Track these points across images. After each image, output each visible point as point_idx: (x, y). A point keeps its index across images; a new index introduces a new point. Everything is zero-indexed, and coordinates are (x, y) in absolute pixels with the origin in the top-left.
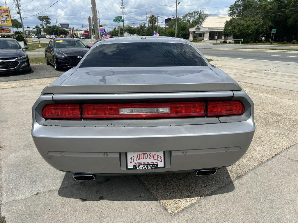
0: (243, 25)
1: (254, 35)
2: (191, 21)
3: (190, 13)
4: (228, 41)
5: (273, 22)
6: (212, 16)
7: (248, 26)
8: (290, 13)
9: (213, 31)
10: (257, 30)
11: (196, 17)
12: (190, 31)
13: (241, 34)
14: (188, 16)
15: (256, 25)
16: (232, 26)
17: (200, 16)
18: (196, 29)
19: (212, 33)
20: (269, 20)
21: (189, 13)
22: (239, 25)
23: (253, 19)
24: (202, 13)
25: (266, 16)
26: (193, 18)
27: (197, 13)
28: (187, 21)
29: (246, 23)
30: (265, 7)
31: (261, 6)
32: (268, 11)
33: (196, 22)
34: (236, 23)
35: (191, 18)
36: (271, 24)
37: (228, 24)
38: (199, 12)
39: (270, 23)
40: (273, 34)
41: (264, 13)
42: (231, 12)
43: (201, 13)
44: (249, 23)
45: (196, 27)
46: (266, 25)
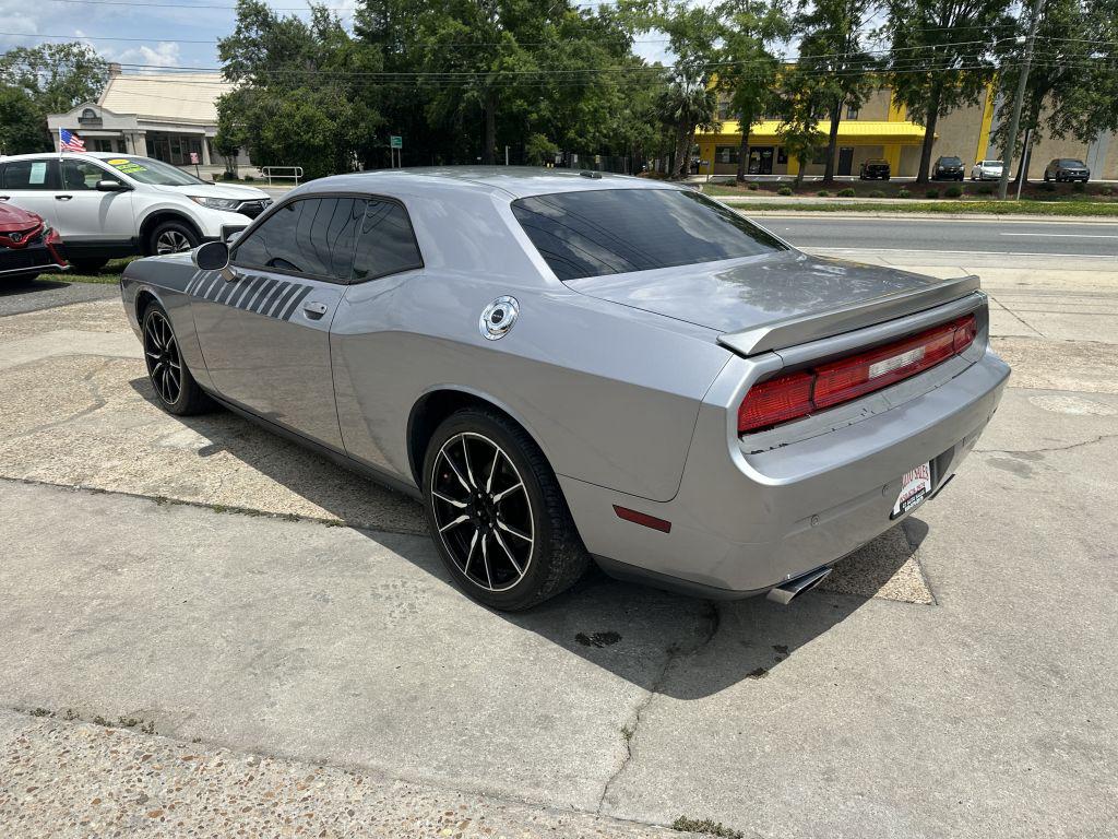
0: (290, 116)
1: (332, 153)
2: (41, 83)
3: (29, 50)
4: (242, 173)
5: (384, 112)
6: (150, 73)
7: (308, 122)
8: (429, 87)
9: (157, 132)
10: (338, 137)
11: (65, 70)
12: (50, 127)
13: (288, 148)
14: (21, 60)
15: (333, 117)
16: (248, 118)
17: (79, 66)
18: (80, 120)
19: (155, 138)
20: (370, 105)
21: (21, 49)
22: (271, 114)
23: (316, 96)
24: (90, 55)
25: (356, 91)
26: (51, 73)
27: (65, 52)
28: (20, 82)
29: (298, 109)
30: (345, 59)
31: (333, 55)
32: (358, 76)
33: (67, 90)
34: (262, 108)
35: (40, 73)
36: (379, 117)
37: (227, 106)
38: (75, 50)
39: (375, 116)
40: (396, 150)
41: (348, 80)
42: (228, 63)
43: (82, 54)
44: (308, 110)
45: (79, 113)
46: (363, 119)
